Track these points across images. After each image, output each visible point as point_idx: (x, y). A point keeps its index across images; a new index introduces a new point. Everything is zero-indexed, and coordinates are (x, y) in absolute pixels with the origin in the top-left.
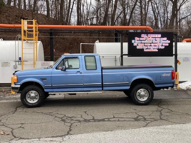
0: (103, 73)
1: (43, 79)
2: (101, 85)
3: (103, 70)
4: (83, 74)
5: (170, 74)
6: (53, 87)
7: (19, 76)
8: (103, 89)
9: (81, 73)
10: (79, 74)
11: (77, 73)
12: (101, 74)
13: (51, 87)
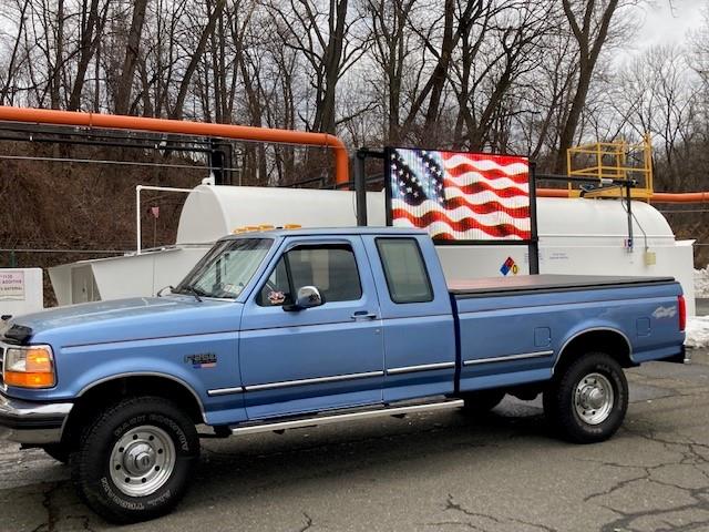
0: (461, 316)
1: (197, 359)
2: (453, 371)
3: (458, 302)
4: (381, 323)
5: (674, 307)
6: (248, 396)
7: (64, 351)
8: (457, 385)
9: (373, 318)
10: (362, 324)
11: (354, 320)
12: (450, 318)
13: (241, 397)
